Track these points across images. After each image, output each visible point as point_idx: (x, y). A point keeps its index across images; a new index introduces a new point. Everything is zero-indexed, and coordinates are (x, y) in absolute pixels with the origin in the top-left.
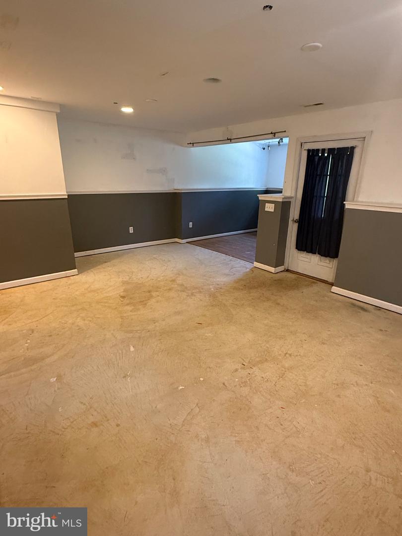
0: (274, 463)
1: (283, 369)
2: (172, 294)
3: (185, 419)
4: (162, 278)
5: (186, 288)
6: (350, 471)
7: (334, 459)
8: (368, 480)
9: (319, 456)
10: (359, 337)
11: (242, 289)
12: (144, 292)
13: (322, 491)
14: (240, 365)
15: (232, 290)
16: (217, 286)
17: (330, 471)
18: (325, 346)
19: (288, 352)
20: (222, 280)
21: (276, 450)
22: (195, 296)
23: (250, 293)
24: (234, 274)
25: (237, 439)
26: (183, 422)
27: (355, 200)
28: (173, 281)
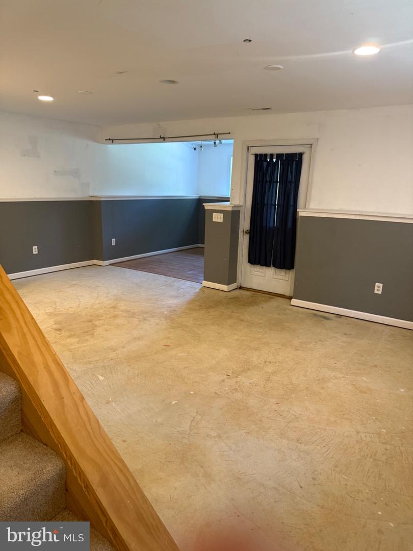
0: (284, 441)
1: (267, 374)
2: (119, 321)
3: (190, 426)
4: (98, 306)
5: (134, 313)
6: (345, 435)
7: (331, 430)
8: (360, 438)
9: (319, 430)
10: (328, 341)
11: (198, 310)
12: (84, 322)
13: (327, 451)
14: (226, 377)
15: (188, 311)
16: (169, 309)
17: (330, 438)
18: (300, 352)
19: (267, 360)
20: (173, 302)
21: (283, 432)
22: (148, 320)
23: (209, 312)
24: (184, 296)
25: (245, 431)
26: (190, 428)
27: (307, 207)
28: (114, 307)
